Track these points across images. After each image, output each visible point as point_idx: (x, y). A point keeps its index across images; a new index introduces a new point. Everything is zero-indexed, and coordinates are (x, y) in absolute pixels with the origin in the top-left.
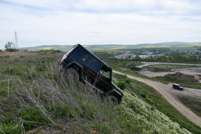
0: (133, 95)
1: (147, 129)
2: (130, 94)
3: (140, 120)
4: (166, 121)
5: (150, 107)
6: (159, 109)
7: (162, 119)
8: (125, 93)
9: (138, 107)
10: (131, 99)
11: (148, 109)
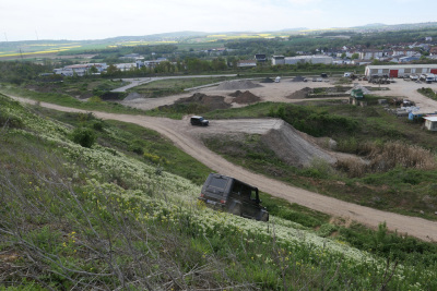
0: (115, 154)
2: (106, 153)
3: (131, 200)
4: (185, 189)
5: (152, 169)
6: (171, 169)
7: (178, 186)
8: (95, 154)
9: (128, 176)
10: (110, 163)
11: (150, 174)
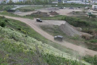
0: (12, 30)
1: (25, 49)
2: (9, 30)
3: (20, 45)
4: (35, 42)
5: (25, 35)
6: (30, 35)
7: (32, 41)
8: (6, 29)
9: (17, 37)
10: (11, 33)
11: (24, 37)
